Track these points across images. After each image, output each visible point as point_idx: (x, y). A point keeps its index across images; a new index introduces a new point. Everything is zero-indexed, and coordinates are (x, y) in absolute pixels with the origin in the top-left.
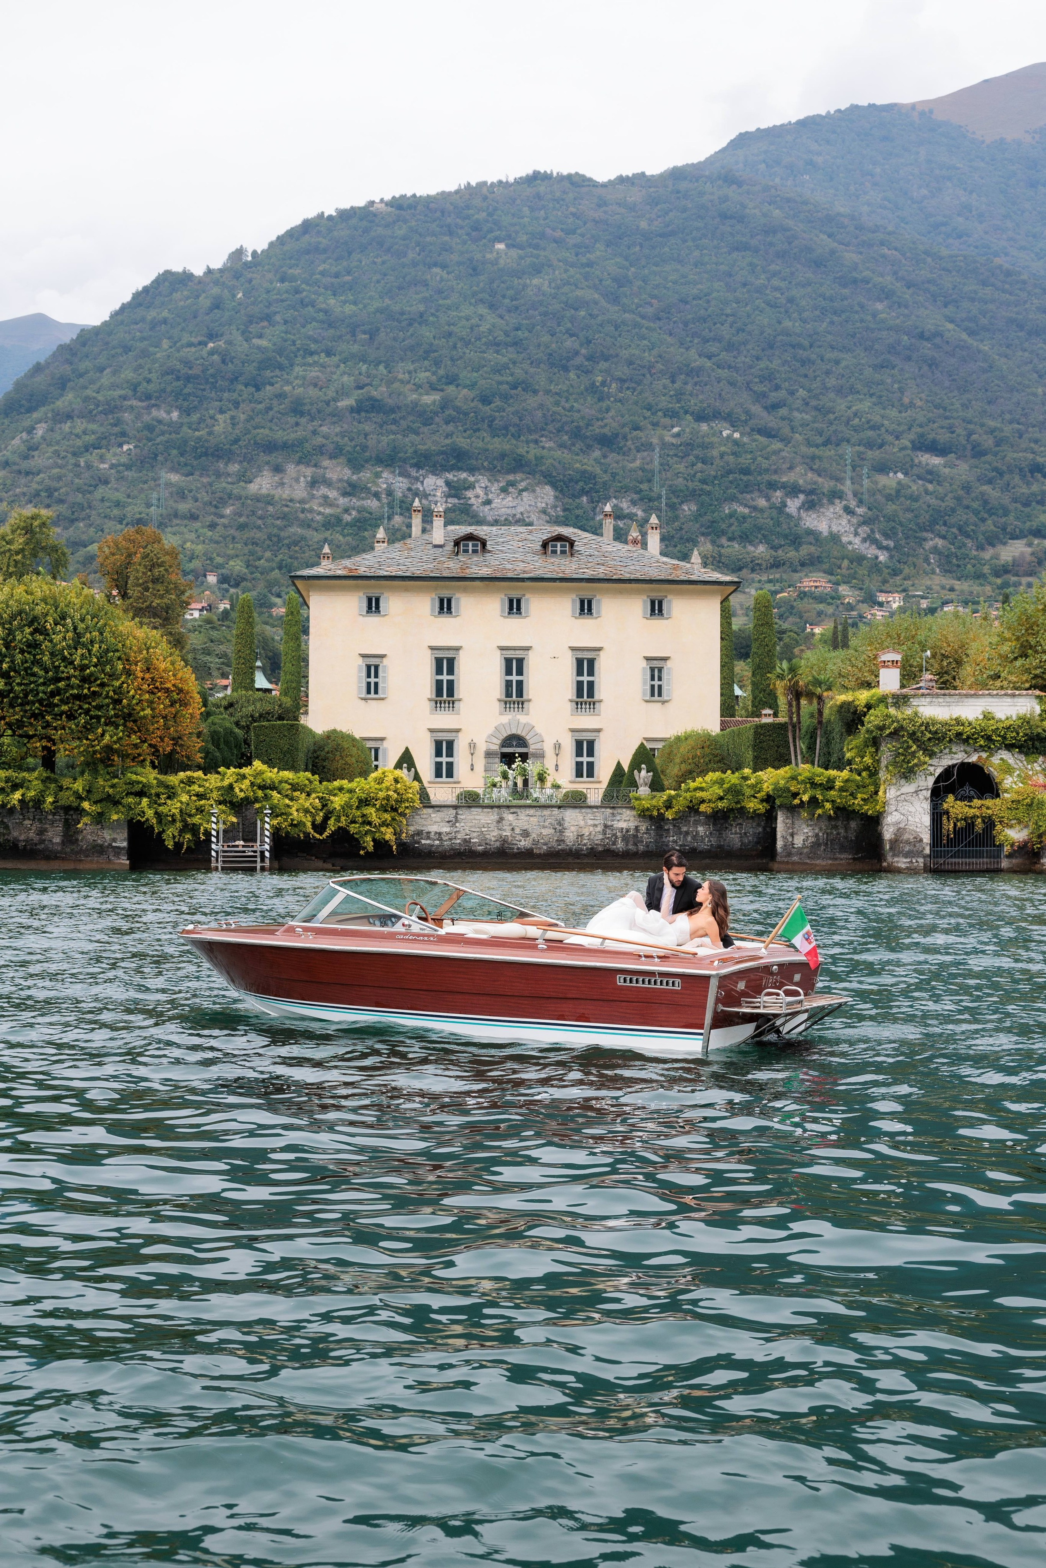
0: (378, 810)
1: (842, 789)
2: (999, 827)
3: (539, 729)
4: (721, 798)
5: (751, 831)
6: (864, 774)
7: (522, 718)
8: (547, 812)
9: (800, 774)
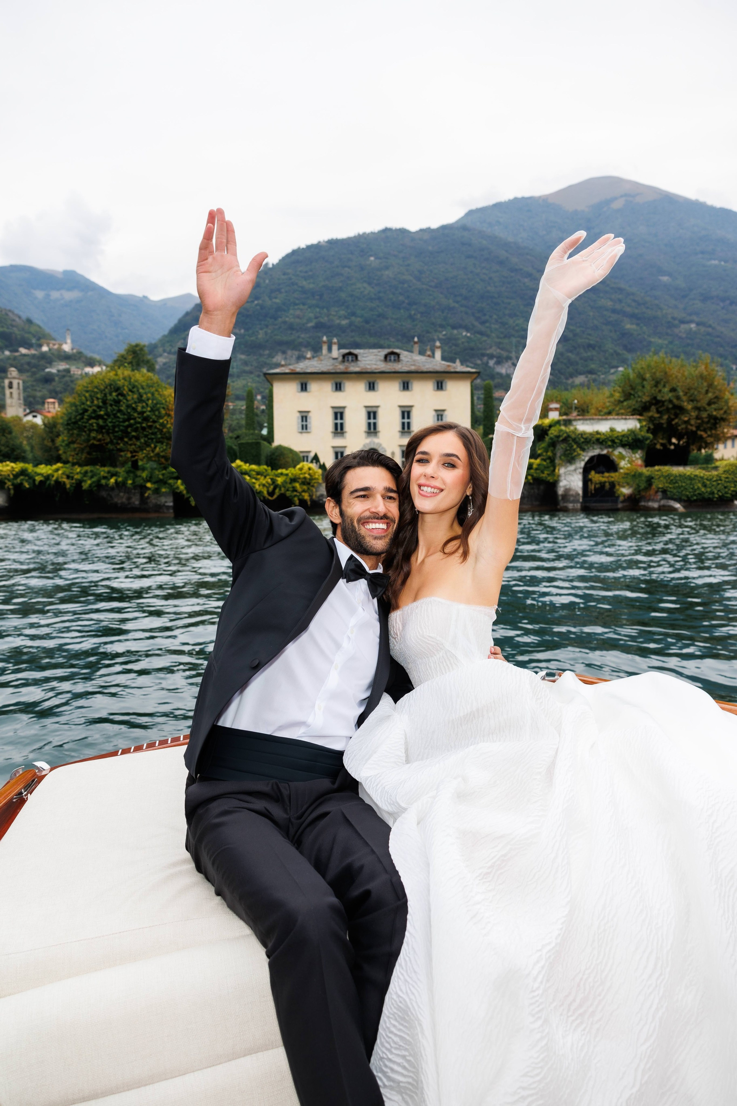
0: (300, 484)
1: (536, 469)
2: (617, 487)
3: (384, 445)
6: (549, 461)
7: (376, 440)
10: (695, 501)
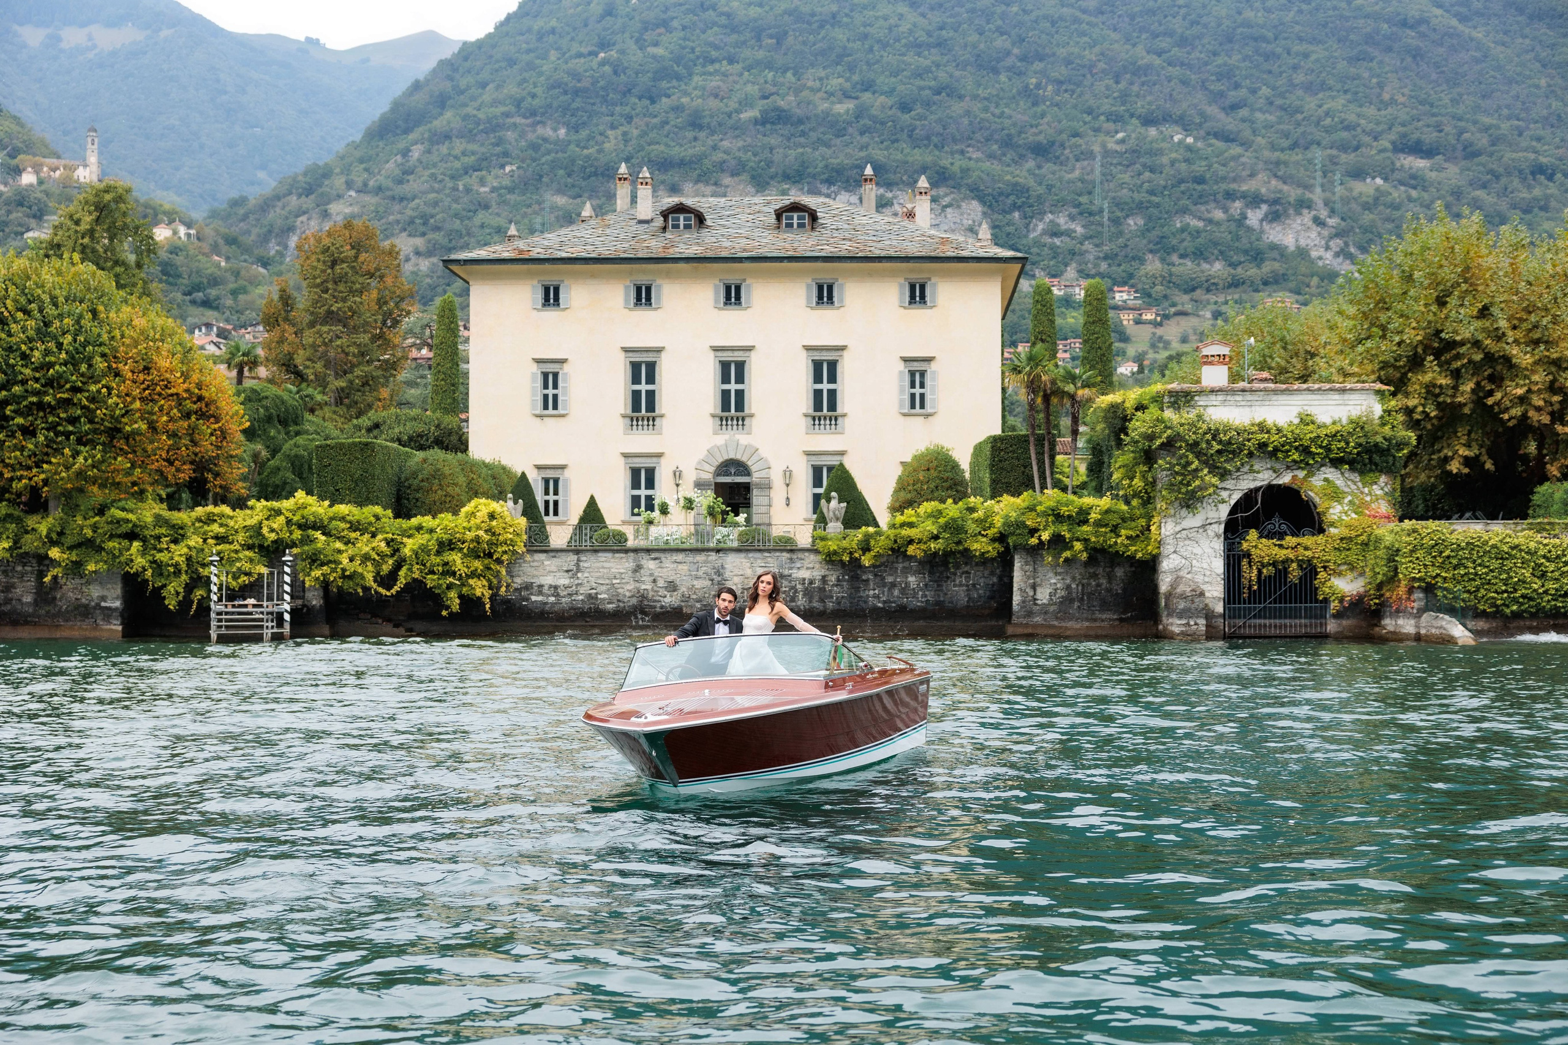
0: (465, 556)
1: (1098, 524)
2: (1322, 575)
3: (764, 452)
4: (936, 538)
5: (982, 581)
6: (1135, 502)
7: (743, 439)
8: (700, 558)
9: (1040, 503)
10: (1516, 615)
